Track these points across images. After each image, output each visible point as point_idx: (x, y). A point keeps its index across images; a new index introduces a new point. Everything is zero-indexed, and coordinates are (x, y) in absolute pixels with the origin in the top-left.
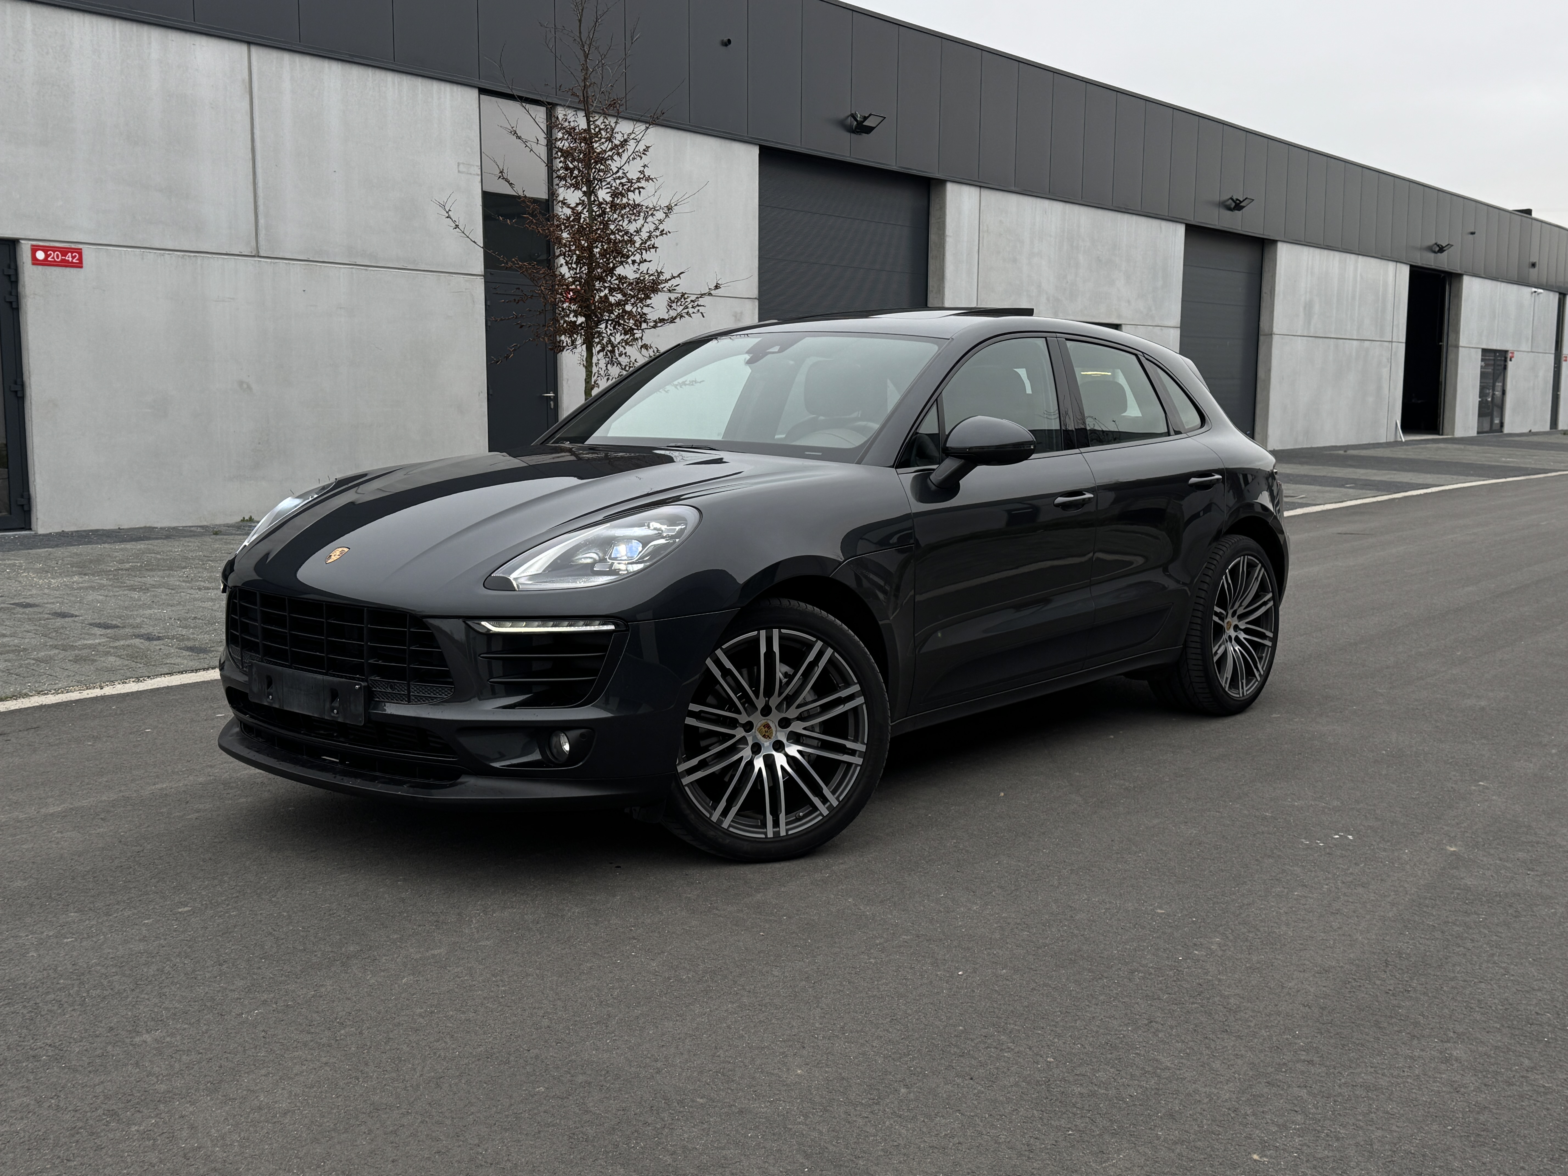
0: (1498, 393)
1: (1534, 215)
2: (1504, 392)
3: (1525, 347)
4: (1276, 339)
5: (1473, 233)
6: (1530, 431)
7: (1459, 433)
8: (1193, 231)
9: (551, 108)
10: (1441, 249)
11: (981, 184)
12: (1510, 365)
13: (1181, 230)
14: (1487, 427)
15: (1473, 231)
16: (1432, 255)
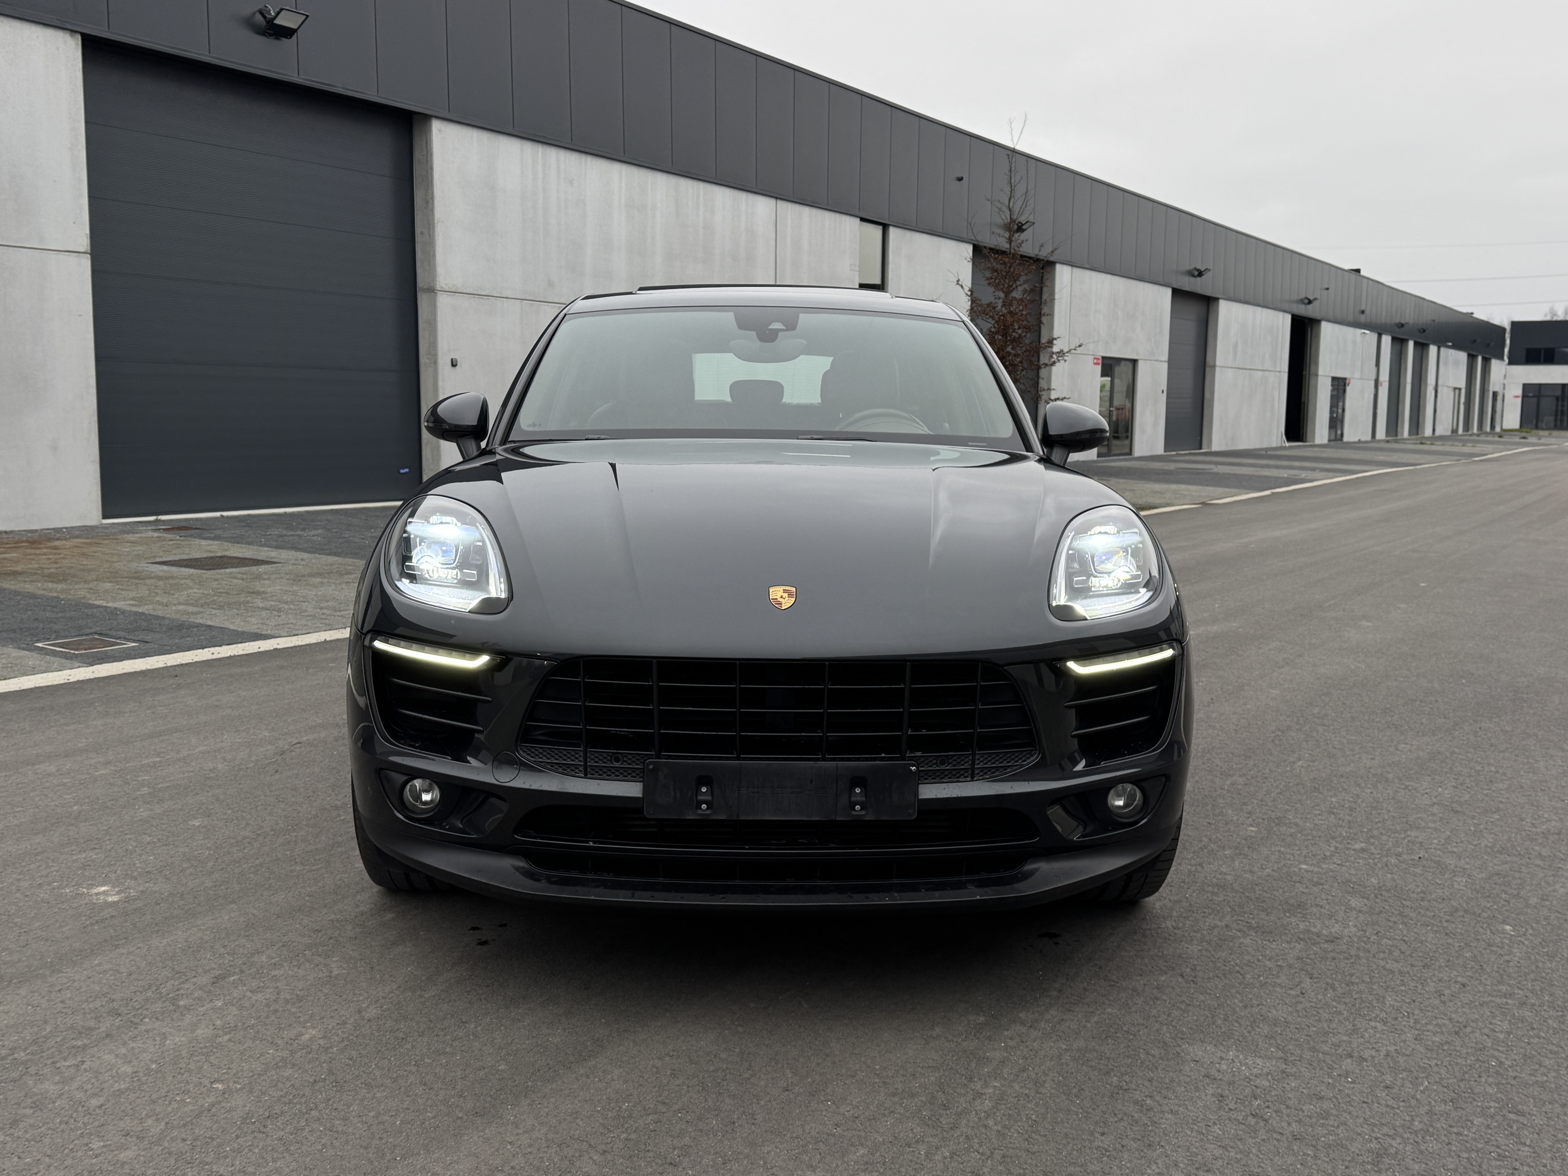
0: (1340, 411)
1: (1362, 273)
2: (1344, 410)
3: (1357, 375)
4: (1217, 369)
5: (1327, 289)
6: (1360, 440)
7: (1318, 441)
8: (1177, 293)
9: (885, 227)
10: (1310, 302)
11: (1073, 265)
12: (1348, 389)
13: (1169, 292)
14: (1333, 437)
15: (1326, 286)
16: (1303, 306)
